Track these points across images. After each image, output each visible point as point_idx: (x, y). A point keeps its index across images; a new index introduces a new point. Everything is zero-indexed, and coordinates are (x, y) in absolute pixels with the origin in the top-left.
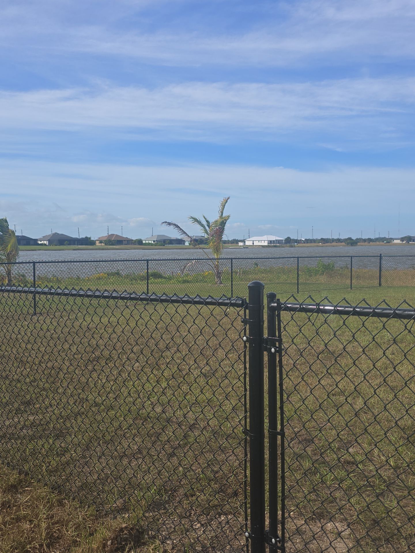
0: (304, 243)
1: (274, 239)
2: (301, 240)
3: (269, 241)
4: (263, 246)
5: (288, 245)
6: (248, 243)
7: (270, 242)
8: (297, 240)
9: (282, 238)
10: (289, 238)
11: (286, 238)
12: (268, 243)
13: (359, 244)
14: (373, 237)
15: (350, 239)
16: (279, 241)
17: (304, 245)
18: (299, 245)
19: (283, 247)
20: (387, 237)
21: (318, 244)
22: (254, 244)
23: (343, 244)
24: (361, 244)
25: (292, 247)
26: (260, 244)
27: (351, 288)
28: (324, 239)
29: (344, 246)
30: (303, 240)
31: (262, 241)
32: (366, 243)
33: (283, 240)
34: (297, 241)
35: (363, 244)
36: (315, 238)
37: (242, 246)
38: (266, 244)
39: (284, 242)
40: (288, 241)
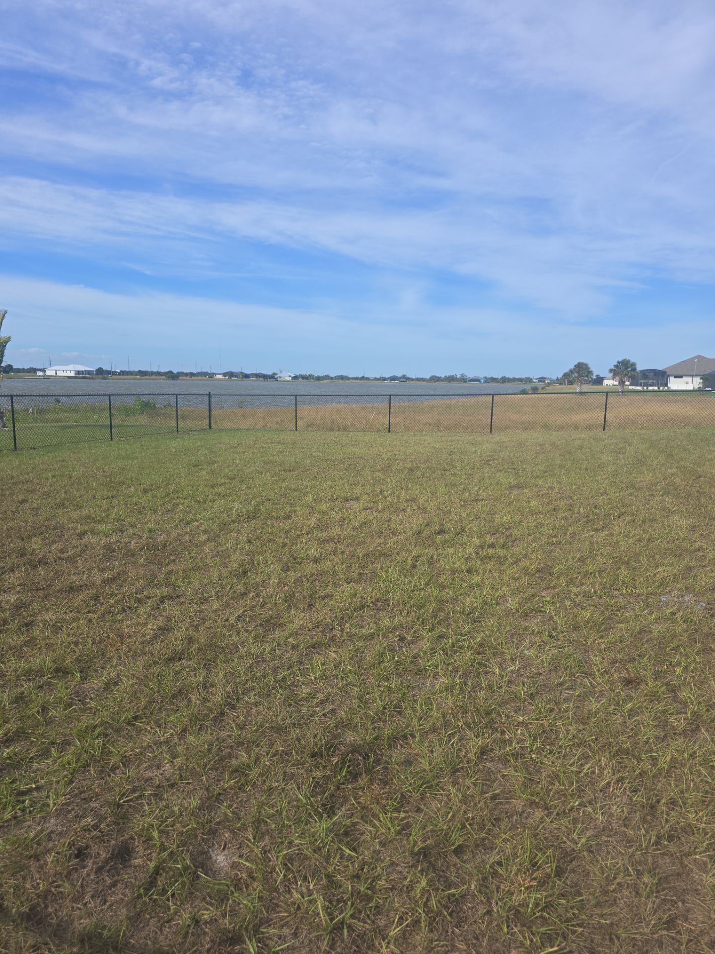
0: (119, 375)
1: (83, 369)
2: (115, 372)
3: (76, 371)
4: (69, 377)
5: (100, 376)
6: (48, 373)
7: (78, 372)
8: (110, 371)
9: (93, 368)
10: (100, 368)
11: (97, 368)
12: (75, 374)
13: (180, 378)
14: (194, 371)
15: (171, 372)
16: (89, 372)
17: (120, 377)
18: (113, 377)
19: (93, 379)
20: (209, 372)
21: (136, 377)
22: (58, 375)
23: (164, 377)
24: (183, 378)
25: (105, 379)
26: (64, 374)
27: (178, 432)
28: (142, 371)
29: (164, 379)
30: (117, 372)
31: (68, 371)
32: (188, 378)
33: (93, 371)
34: (110, 373)
35: (185, 378)
36: (131, 370)
37: (42, 376)
38: (73, 374)
39: (95, 373)
40: (100, 371)
